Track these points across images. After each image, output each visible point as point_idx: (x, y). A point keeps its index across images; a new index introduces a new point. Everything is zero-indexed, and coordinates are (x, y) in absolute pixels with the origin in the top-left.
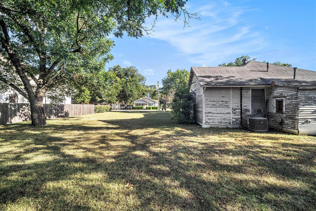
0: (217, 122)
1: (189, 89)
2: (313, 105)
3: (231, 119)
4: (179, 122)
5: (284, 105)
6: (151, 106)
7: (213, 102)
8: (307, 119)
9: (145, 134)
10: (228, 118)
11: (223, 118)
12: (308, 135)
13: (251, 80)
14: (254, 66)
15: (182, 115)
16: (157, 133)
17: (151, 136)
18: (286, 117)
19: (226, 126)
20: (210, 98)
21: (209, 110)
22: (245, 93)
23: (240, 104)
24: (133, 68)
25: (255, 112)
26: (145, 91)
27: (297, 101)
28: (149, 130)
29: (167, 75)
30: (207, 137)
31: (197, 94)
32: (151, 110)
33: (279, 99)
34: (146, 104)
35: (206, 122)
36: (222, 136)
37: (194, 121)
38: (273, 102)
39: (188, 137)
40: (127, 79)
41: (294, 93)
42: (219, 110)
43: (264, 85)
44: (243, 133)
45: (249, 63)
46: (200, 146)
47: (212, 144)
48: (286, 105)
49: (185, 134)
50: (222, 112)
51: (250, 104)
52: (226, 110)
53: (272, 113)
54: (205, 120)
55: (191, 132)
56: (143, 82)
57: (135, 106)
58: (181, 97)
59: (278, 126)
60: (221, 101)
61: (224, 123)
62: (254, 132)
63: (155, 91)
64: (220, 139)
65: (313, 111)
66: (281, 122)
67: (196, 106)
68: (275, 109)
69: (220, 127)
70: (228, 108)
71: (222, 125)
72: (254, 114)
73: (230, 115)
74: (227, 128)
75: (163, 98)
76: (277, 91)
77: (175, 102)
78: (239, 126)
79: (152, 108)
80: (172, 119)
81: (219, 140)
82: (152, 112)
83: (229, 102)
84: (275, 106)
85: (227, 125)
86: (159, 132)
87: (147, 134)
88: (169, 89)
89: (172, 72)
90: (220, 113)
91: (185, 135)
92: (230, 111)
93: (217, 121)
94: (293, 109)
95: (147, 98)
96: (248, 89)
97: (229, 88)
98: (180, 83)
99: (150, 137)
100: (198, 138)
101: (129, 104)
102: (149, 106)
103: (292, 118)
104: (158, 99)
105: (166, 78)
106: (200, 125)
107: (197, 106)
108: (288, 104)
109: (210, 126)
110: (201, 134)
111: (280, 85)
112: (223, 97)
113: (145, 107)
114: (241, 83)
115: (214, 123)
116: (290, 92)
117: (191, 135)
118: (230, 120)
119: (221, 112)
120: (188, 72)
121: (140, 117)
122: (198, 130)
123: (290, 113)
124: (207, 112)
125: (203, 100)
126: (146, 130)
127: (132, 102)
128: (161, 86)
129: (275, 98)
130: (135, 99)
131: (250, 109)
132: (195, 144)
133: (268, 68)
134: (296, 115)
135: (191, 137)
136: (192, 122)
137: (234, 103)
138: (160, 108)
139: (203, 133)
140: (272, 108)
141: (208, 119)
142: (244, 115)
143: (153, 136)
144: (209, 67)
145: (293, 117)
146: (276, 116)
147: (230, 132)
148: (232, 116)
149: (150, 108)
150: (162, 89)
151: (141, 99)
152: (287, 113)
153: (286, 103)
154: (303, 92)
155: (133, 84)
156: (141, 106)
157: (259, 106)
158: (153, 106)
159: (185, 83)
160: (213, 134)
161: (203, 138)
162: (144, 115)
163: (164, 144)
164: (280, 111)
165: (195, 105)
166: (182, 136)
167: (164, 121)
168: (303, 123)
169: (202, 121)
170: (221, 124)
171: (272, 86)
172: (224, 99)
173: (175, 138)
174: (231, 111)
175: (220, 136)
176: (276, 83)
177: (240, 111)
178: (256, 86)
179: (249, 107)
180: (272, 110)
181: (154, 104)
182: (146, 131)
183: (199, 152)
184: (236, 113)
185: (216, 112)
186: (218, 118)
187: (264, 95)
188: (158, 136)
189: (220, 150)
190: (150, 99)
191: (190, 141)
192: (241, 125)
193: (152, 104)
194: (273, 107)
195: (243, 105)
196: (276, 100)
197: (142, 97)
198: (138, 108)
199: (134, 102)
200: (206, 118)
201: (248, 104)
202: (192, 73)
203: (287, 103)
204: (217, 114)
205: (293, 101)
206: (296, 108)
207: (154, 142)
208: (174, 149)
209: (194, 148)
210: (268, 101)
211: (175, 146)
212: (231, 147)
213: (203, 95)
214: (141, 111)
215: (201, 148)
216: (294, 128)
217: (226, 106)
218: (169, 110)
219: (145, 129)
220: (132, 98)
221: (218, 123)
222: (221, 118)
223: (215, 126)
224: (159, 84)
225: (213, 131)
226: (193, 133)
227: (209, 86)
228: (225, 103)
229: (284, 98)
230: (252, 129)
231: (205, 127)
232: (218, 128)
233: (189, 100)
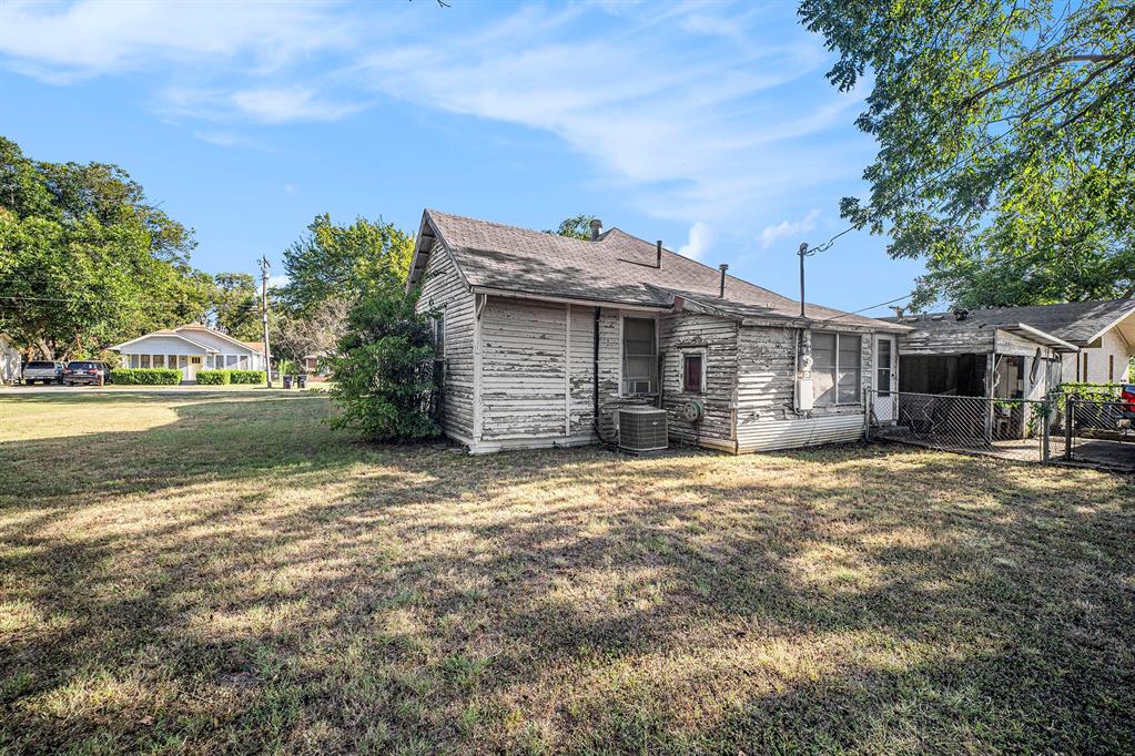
0: (522, 430)
1: (413, 300)
2: (764, 370)
3: (568, 415)
4: (371, 438)
5: (704, 370)
6: (226, 370)
7: (509, 356)
8: (753, 408)
9: (173, 522)
10: (557, 413)
11: (543, 413)
12: (756, 453)
13: (623, 289)
14: (625, 249)
15: (387, 409)
16: (253, 505)
17: (212, 530)
18: (708, 405)
19: (552, 441)
20: (501, 339)
21: (496, 384)
22: (607, 330)
23: (592, 366)
24: (113, 171)
25: (631, 391)
26: (191, 296)
27: (735, 358)
28: (204, 496)
29: (308, 235)
30: (497, 495)
31: (449, 322)
32: (227, 387)
33: (691, 351)
34: (196, 360)
35: (486, 432)
36: (551, 482)
37: (436, 432)
38: (677, 359)
39: (418, 506)
40: (66, 222)
41: (728, 335)
42: (532, 384)
43: (656, 306)
44: (609, 464)
45: (610, 235)
46: (482, 545)
47: (527, 526)
48: (709, 369)
49: (402, 493)
50: (541, 391)
51: (620, 366)
52: (553, 386)
53: (672, 394)
54: (483, 426)
55: (430, 478)
56: (179, 254)
57: (124, 366)
58: (379, 331)
59: (687, 431)
60: (538, 354)
61: (544, 431)
62: (637, 455)
63: (249, 304)
64: (548, 496)
65: (763, 386)
66: (696, 421)
67: (445, 367)
68: (682, 381)
69: (533, 447)
70: (558, 377)
71: (538, 438)
72: (631, 395)
73: (562, 402)
74: (557, 448)
75: (290, 334)
76: (689, 328)
77: (352, 351)
78: (588, 439)
79: (233, 377)
80: (339, 425)
81: (547, 503)
82: (230, 395)
83: (561, 355)
84: (682, 371)
85: (553, 437)
86: (261, 497)
87: (183, 518)
88: (321, 296)
89: (334, 224)
90: (535, 398)
91: (404, 498)
92: (564, 386)
93: (523, 424)
94: (726, 381)
95: (205, 331)
96: (614, 314)
97: (560, 308)
98: (373, 277)
99: (205, 538)
100: (467, 507)
101: (84, 356)
102: (214, 370)
103: (722, 406)
104: (264, 336)
105: (305, 249)
106: (459, 444)
107: (448, 368)
108: (714, 367)
109: (499, 444)
110: (471, 486)
111: (696, 309)
112: (543, 337)
113: (189, 372)
114: (599, 295)
115: (515, 433)
116: (718, 331)
117: (429, 495)
118: (563, 420)
119: (537, 391)
120: (404, 236)
121: (153, 425)
122: (456, 468)
123: (718, 392)
124: (488, 391)
125: (475, 344)
126: (181, 495)
127: (105, 345)
128: (281, 280)
129: (681, 348)
130: (125, 334)
131: (620, 382)
132: (458, 537)
133: (659, 258)
134: (732, 398)
135: (433, 506)
136: (430, 435)
137: (576, 360)
138: (273, 379)
139: (478, 477)
140: (674, 379)
141: (493, 418)
142: (603, 399)
143: (223, 528)
144: (493, 225)
145: (723, 403)
146: (684, 403)
147: (570, 462)
148: (569, 404)
149: (218, 380)
150: (285, 292)
151: (165, 332)
152: (710, 391)
153: (709, 364)
154: (747, 333)
155: (110, 254)
156: (166, 368)
157: (642, 373)
158: (238, 367)
159: (393, 279)
160: (516, 480)
161: (485, 504)
162: (181, 411)
163: (292, 571)
164: (694, 387)
165: (438, 365)
166: (389, 503)
167: (294, 436)
168: (746, 421)
169: (472, 427)
170: (537, 436)
171: (675, 313)
172: (548, 346)
173: (355, 519)
174: (568, 390)
175: (544, 483)
176: (687, 305)
177: (592, 386)
178: (637, 308)
179: (616, 376)
180: (673, 384)
181: (243, 358)
182: (178, 500)
183: (485, 580)
184: (583, 395)
185: (518, 391)
186: (527, 414)
187: (655, 340)
188: (256, 525)
189: (565, 552)
190: (223, 334)
191: (432, 528)
192: (596, 433)
193: (232, 360)
194: (677, 376)
195: (602, 367)
196: (685, 354)
197: (172, 324)
198: (148, 379)
199: (117, 347)
200: (487, 414)
201: (613, 365)
202: (429, 234)
203: (713, 364)
204: (526, 398)
205: (726, 358)
206: (730, 380)
207: (226, 572)
208: (356, 593)
209: (459, 563)
210: (662, 357)
211: (364, 572)
212: (597, 529)
213: (477, 326)
214: (160, 394)
215: (489, 557)
216: (726, 436)
217: (552, 371)
218: (320, 384)
219: (172, 490)
220: (104, 323)
221: (526, 432)
222: (536, 413)
223: (516, 445)
224: (267, 269)
225: (516, 464)
226: (438, 485)
227: (497, 293)
228: (549, 358)
229: (703, 350)
230: (630, 445)
231: (483, 451)
232: (528, 450)
233: (419, 344)
